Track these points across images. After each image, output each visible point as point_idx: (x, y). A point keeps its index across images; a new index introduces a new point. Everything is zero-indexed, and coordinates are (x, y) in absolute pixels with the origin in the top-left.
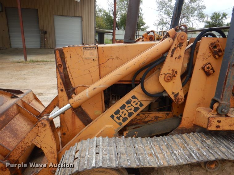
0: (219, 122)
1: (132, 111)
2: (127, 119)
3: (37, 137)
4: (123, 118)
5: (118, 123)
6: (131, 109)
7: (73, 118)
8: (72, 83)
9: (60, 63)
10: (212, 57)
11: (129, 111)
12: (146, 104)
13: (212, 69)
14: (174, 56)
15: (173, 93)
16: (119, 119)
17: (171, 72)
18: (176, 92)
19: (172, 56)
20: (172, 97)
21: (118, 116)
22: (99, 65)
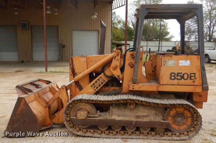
0: (133, 86)
1: (100, 84)
2: (98, 87)
3: (60, 94)
4: (97, 87)
5: (94, 89)
6: (100, 83)
7: (75, 88)
8: (76, 72)
9: (71, 63)
10: (132, 59)
11: (99, 84)
12: (106, 81)
13: (133, 64)
14: (116, 59)
15: (117, 75)
16: (95, 88)
17: (115, 66)
18: (118, 75)
19: (115, 59)
20: (117, 77)
21: (94, 86)
22: (87, 64)
